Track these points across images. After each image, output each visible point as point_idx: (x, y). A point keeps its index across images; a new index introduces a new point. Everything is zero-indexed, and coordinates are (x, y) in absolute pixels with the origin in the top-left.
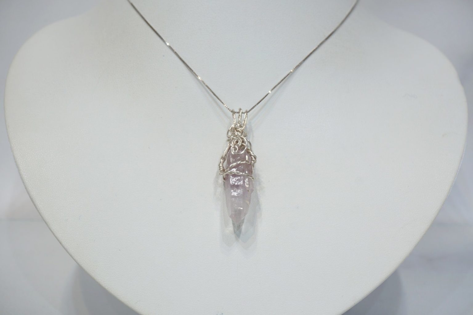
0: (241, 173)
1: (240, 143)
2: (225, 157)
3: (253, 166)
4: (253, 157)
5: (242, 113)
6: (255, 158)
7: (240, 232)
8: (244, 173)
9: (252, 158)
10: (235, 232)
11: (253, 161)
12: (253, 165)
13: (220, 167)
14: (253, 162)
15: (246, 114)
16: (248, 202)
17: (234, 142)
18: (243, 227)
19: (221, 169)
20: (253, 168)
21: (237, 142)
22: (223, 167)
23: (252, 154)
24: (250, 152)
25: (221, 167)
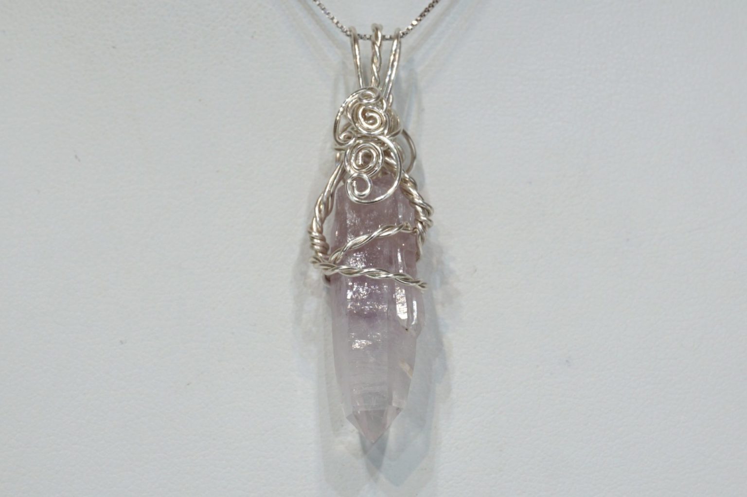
0: (383, 275)
1: (377, 162)
2: (328, 199)
3: (422, 239)
4: (419, 209)
5: (383, 38)
6: (427, 212)
7: (382, 449)
8: (391, 275)
9: (417, 212)
10: (365, 450)
11: (421, 223)
12: (421, 234)
13: (313, 238)
14: (420, 226)
15: (396, 42)
16: (406, 367)
17: (356, 159)
18: (393, 433)
19: (316, 247)
20: (420, 245)
21: (368, 157)
22: (323, 239)
23: (417, 200)
24: (409, 193)
25: (316, 241)
